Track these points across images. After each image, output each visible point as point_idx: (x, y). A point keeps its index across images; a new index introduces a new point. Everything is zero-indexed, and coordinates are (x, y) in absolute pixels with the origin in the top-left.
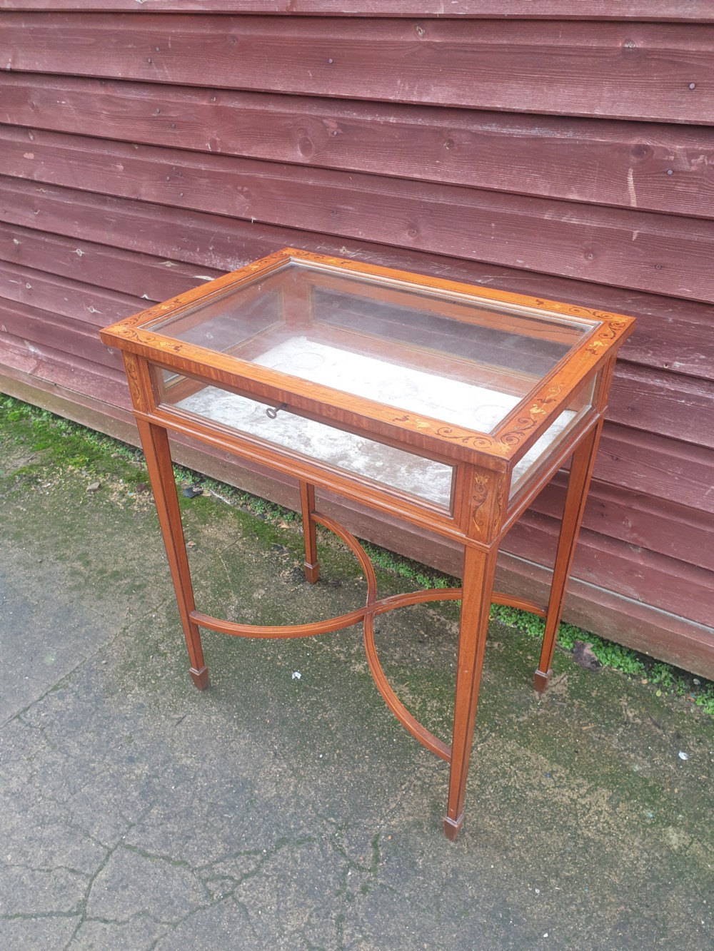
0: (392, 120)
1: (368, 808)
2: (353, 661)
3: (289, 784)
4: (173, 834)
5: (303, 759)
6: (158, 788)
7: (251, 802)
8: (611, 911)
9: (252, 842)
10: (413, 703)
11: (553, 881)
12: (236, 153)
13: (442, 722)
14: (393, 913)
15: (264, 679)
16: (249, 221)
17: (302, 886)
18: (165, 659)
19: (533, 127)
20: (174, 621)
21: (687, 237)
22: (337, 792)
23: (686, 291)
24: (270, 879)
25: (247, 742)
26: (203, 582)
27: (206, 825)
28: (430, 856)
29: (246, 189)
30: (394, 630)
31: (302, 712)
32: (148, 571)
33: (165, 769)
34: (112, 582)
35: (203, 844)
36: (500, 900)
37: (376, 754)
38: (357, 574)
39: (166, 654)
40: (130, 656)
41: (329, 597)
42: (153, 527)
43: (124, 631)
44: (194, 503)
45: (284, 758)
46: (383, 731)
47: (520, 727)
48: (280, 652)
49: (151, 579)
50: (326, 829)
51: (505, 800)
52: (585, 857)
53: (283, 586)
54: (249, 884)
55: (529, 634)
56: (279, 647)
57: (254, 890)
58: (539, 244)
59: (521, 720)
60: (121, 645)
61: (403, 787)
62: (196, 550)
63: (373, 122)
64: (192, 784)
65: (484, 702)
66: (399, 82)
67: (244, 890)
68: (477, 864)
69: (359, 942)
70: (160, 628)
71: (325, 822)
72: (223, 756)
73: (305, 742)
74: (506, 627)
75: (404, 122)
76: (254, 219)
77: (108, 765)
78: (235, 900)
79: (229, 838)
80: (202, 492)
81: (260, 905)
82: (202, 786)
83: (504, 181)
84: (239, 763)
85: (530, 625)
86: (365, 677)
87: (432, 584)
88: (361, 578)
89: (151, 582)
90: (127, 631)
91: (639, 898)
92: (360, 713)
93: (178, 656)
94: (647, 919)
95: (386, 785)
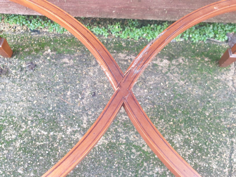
13: (194, 152)
30: (106, 86)
38: (43, 48)
41: (32, 81)
55: (194, 42)
65: (208, 114)
74: (176, 43)
85: (194, 35)
86: (110, 147)
87: (109, 31)
88: (49, 50)
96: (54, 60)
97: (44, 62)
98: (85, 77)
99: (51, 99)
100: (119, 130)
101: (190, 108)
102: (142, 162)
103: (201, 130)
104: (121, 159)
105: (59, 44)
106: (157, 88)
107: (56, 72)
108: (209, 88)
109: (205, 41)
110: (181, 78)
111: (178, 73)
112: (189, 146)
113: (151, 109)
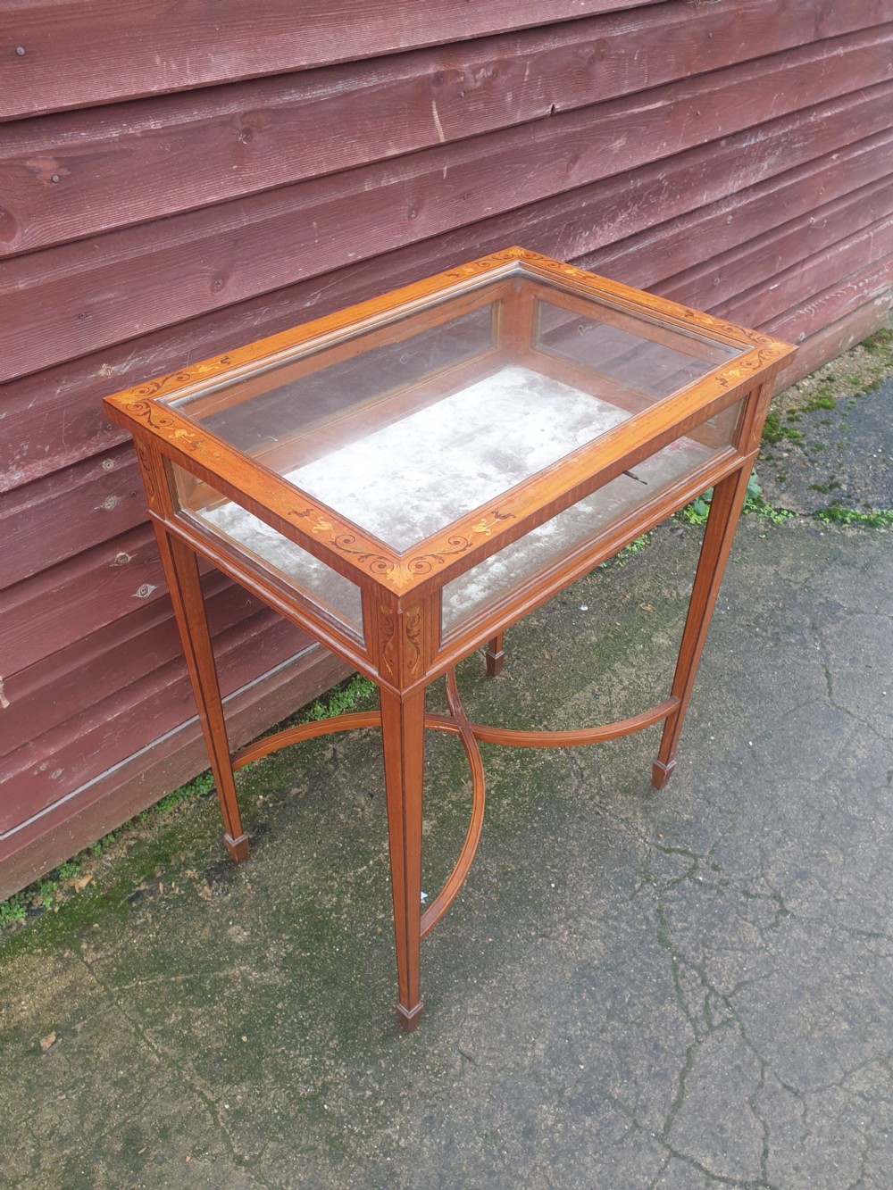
0: (154, 125)
1: (625, 849)
3: (587, 924)
4: (651, 1066)
5: (554, 906)
6: (580, 1089)
7: (609, 970)
9: (663, 972)
10: (491, 781)
11: (703, 725)
13: (522, 762)
14: (738, 849)
17: (714, 925)
18: (337, 1084)
19: (335, 81)
20: (251, 1070)
22: (602, 876)
24: (708, 955)
25: (519, 969)
26: (173, 1020)
27: (639, 1025)
28: (681, 807)
30: (374, 778)
31: (482, 899)
32: (88, 1127)
33: (550, 1079)
35: (665, 1028)
36: (722, 765)
37: (556, 830)
39: (324, 1084)
40: (314, 1148)
41: (283, 842)
43: (247, 1164)
45: (550, 926)
46: (526, 817)
47: (540, 701)
48: (373, 914)
49: (116, 1118)
50: (648, 895)
53: (234, 899)
54: (714, 979)
56: (361, 916)
57: (720, 973)
58: (365, 225)
59: (529, 698)
60: (281, 1167)
61: (601, 813)
62: (74, 1032)
64: (577, 1042)
66: (158, 60)
67: (720, 984)
68: (688, 773)
69: (767, 881)
70: (260, 1096)
71: (640, 894)
72: (537, 1000)
73: (529, 900)
75: (173, 123)
77: (534, 1169)
78: (733, 994)
79: (656, 998)
81: (737, 968)
82: (582, 1030)
83: (321, 162)
84: (551, 980)
86: (443, 822)
88: (261, 797)
89: (128, 1118)
90: (247, 1158)
91: (714, 678)
92: (496, 835)
93: (336, 1062)
94: (732, 679)
95: (597, 827)
96: (281, 802)
97: (270, 813)
98: (340, 789)
99: (329, 838)
100: (436, 801)
105: (264, 781)
107: (299, 810)
108: (481, 695)
111: (435, 706)
112: (513, 760)
113: (445, 760)
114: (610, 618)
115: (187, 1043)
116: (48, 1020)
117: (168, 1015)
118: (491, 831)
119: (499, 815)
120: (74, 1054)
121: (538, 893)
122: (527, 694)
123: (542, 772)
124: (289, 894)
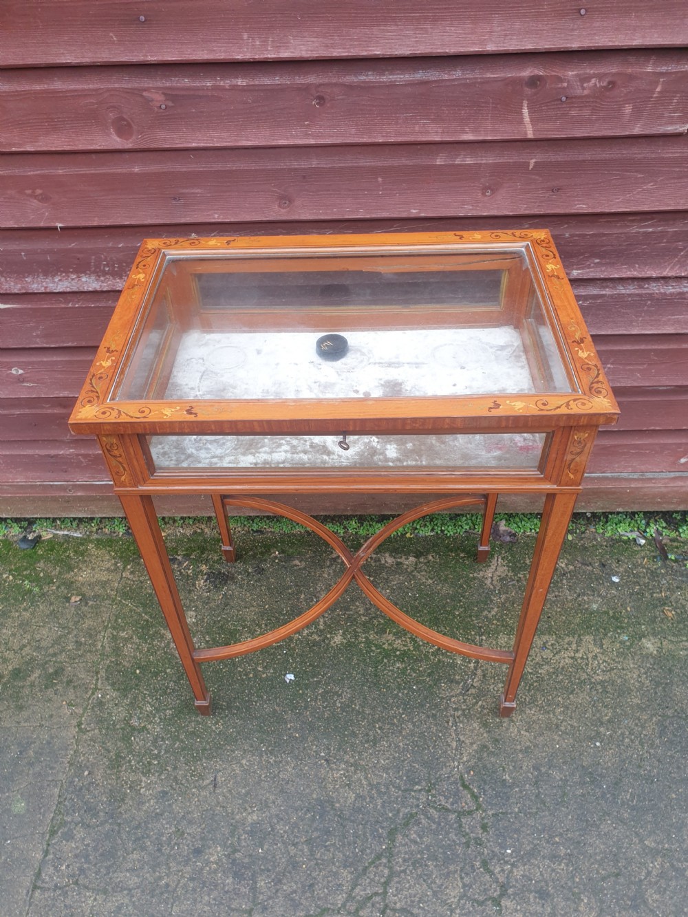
0: (240, 82)
1: (437, 759)
2: (328, 636)
3: (359, 779)
4: (295, 892)
5: (353, 750)
6: (246, 860)
7: (339, 816)
8: (650, 726)
9: (368, 851)
10: (404, 645)
11: (602, 729)
12: (14, 149)
14: (517, 831)
15: (262, 698)
16: (56, 228)
17: (436, 859)
18: (149, 733)
19: (415, 70)
20: (125, 690)
21: (581, 158)
22: (403, 761)
23: (582, 207)
24: (408, 871)
25: (293, 765)
26: (123, 634)
27: (317, 864)
28: (511, 768)
29: (39, 191)
31: (319, 708)
32: (51, 651)
33: (239, 838)
34: (20, 684)
35: (328, 882)
36: (580, 768)
37: (408, 709)
38: (270, 550)
39: (144, 727)
40: (109, 751)
41: (261, 586)
42: (16, 600)
43: (80, 729)
44: (40, 552)
45: (338, 760)
46: (400, 685)
47: (498, 620)
48: (257, 664)
49: (62, 657)
50: (418, 799)
51: (529, 687)
52: (608, 697)
53: (208, 598)
54: (394, 889)
55: (448, 535)
56: (252, 660)
57: (402, 890)
58: (433, 190)
59: (493, 613)
60: (89, 745)
61: (450, 724)
62: (87, 603)
63: (215, 88)
64: (274, 835)
65: (457, 613)
66: (245, 37)
67: (394, 896)
68: (546, 752)
69: (511, 872)
70: (116, 705)
71: (413, 793)
72: (282, 791)
73: (344, 734)
74: (426, 537)
75: (257, 83)
76: (59, 225)
77: (179, 871)
78: (394, 910)
79: (346, 861)
80: (40, 537)
81: (417, 899)
82: (285, 832)
83: (390, 132)
84: (302, 789)
85: (446, 527)
86: (349, 646)
87: (345, 528)
88: (277, 553)
89: (66, 662)
90: (83, 726)
91: (659, 705)
92: (369, 680)
93: (160, 722)
94: (673, 717)
95: (436, 730)
96: (284, 563)
97: (272, 565)
98: (319, 580)
99: (284, 603)
100: (358, 630)
101: (438, 607)
102: (382, 658)
103: (448, 628)
104: (360, 656)
105: (288, 544)
106: (400, 588)
107: (287, 575)
108: (462, 587)
109: (461, 534)
110: (429, 577)
111: (426, 571)
114: (628, 601)
115: (117, 651)
116: (85, 590)
117: (124, 630)
118: (370, 675)
119: (385, 669)
120: (77, 613)
121: (354, 735)
122: (496, 609)
123: (443, 666)
124: (234, 616)
